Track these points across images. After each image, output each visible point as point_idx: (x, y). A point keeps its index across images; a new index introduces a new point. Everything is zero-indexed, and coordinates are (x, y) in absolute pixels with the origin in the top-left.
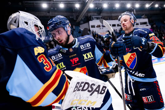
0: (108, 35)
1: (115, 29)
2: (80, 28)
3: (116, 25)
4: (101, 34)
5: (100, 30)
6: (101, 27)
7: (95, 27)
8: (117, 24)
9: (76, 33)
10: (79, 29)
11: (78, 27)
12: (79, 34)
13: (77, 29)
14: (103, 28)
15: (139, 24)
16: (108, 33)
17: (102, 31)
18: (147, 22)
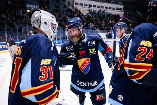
0: (88, 13)
1: (95, 10)
2: (65, 3)
3: (97, 7)
5: (82, 8)
6: (84, 6)
7: (78, 5)
8: (98, 6)
9: (62, 7)
11: (64, 1)
12: (64, 8)
13: (63, 3)
14: (85, 7)
15: (116, 9)
17: (84, 10)
18: (122, 9)
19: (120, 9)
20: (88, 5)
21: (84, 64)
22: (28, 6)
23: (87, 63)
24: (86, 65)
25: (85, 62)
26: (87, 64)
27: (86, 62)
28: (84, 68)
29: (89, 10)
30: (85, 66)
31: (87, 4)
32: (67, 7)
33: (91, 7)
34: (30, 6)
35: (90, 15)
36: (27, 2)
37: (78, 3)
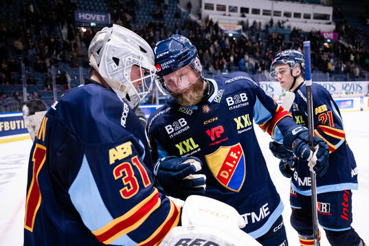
0: (239, 31)
1: (258, 21)
2: (179, 7)
3: (261, 12)
4: (225, 26)
5: (225, 17)
6: (227, 12)
7: (213, 9)
8: (264, 11)
9: (169, 16)
10: (177, 7)
11: (175, 2)
12: (176, 19)
13: (173, 6)
14: (231, 13)
15: (312, 17)
16: (240, 27)
17: (227, 21)
18: (329, 15)
19: (324, 17)
20: (239, 10)
21: (227, 163)
23: (236, 157)
24: (232, 166)
25: (229, 159)
26: (237, 160)
27: (233, 155)
28: (230, 174)
29: (241, 23)
30: (233, 169)
31: (236, 8)
32: (185, 17)
33: (246, 15)
34: (88, 17)
35: (244, 34)
36: (78, 5)
37: (213, 4)
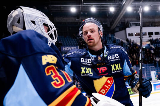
0: (149, 45)
2: (115, 37)
7: (133, 35)
11: (113, 35)
13: (112, 37)
16: (149, 43)
20: (147, 34)
22: (64, 49)
29: (150, 40)
31: (146, 33)
32: (118, 42)
33: (152, 36)
34: (67, 49)
35: (152, 46)
37: (133, 33)
